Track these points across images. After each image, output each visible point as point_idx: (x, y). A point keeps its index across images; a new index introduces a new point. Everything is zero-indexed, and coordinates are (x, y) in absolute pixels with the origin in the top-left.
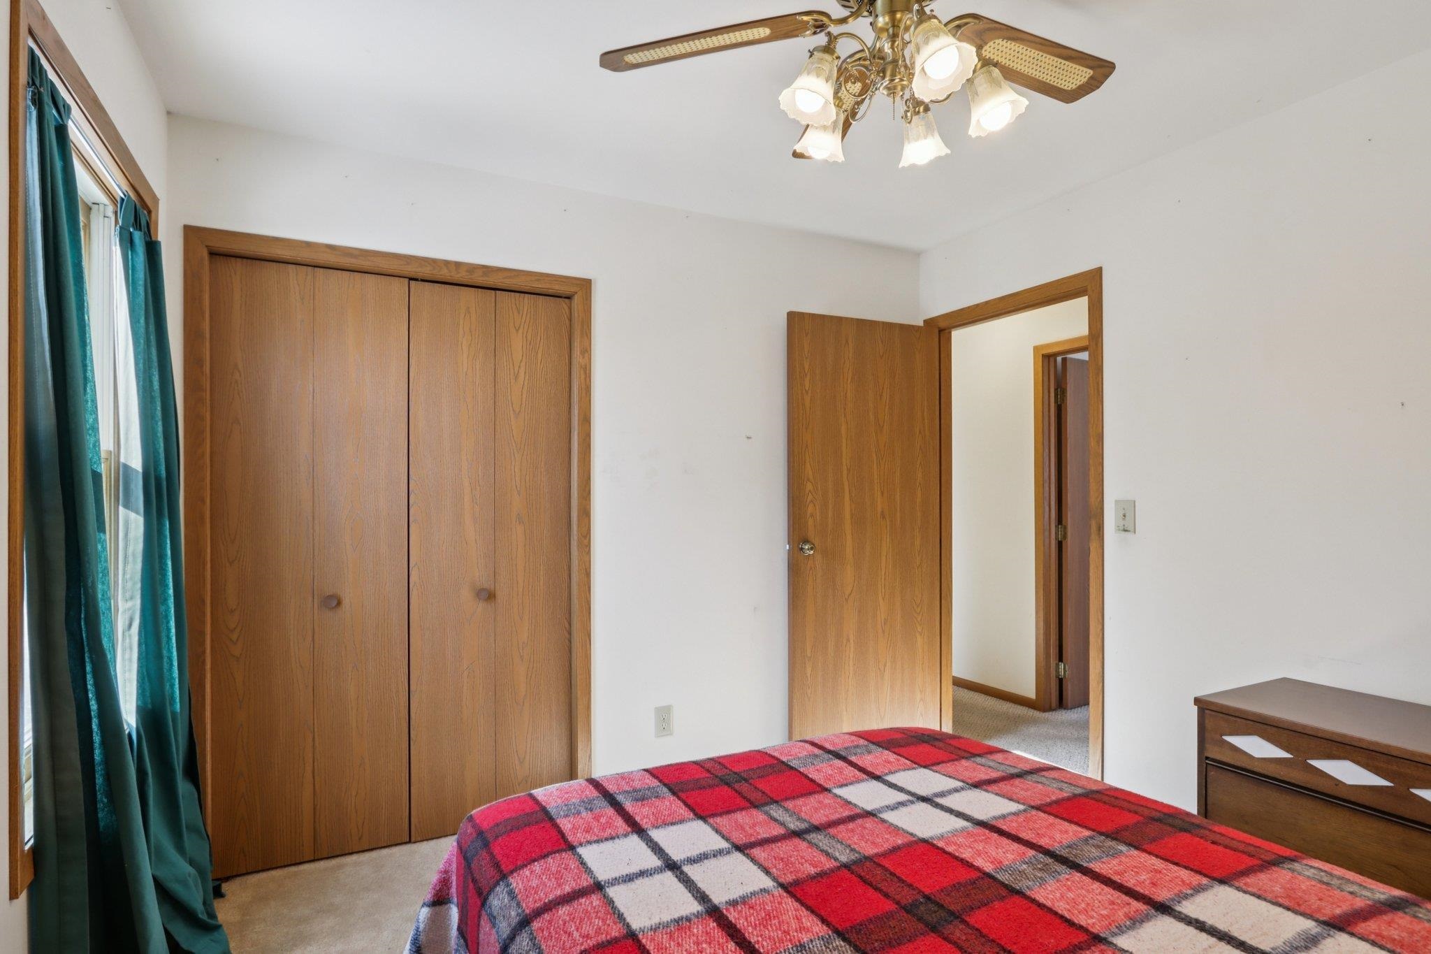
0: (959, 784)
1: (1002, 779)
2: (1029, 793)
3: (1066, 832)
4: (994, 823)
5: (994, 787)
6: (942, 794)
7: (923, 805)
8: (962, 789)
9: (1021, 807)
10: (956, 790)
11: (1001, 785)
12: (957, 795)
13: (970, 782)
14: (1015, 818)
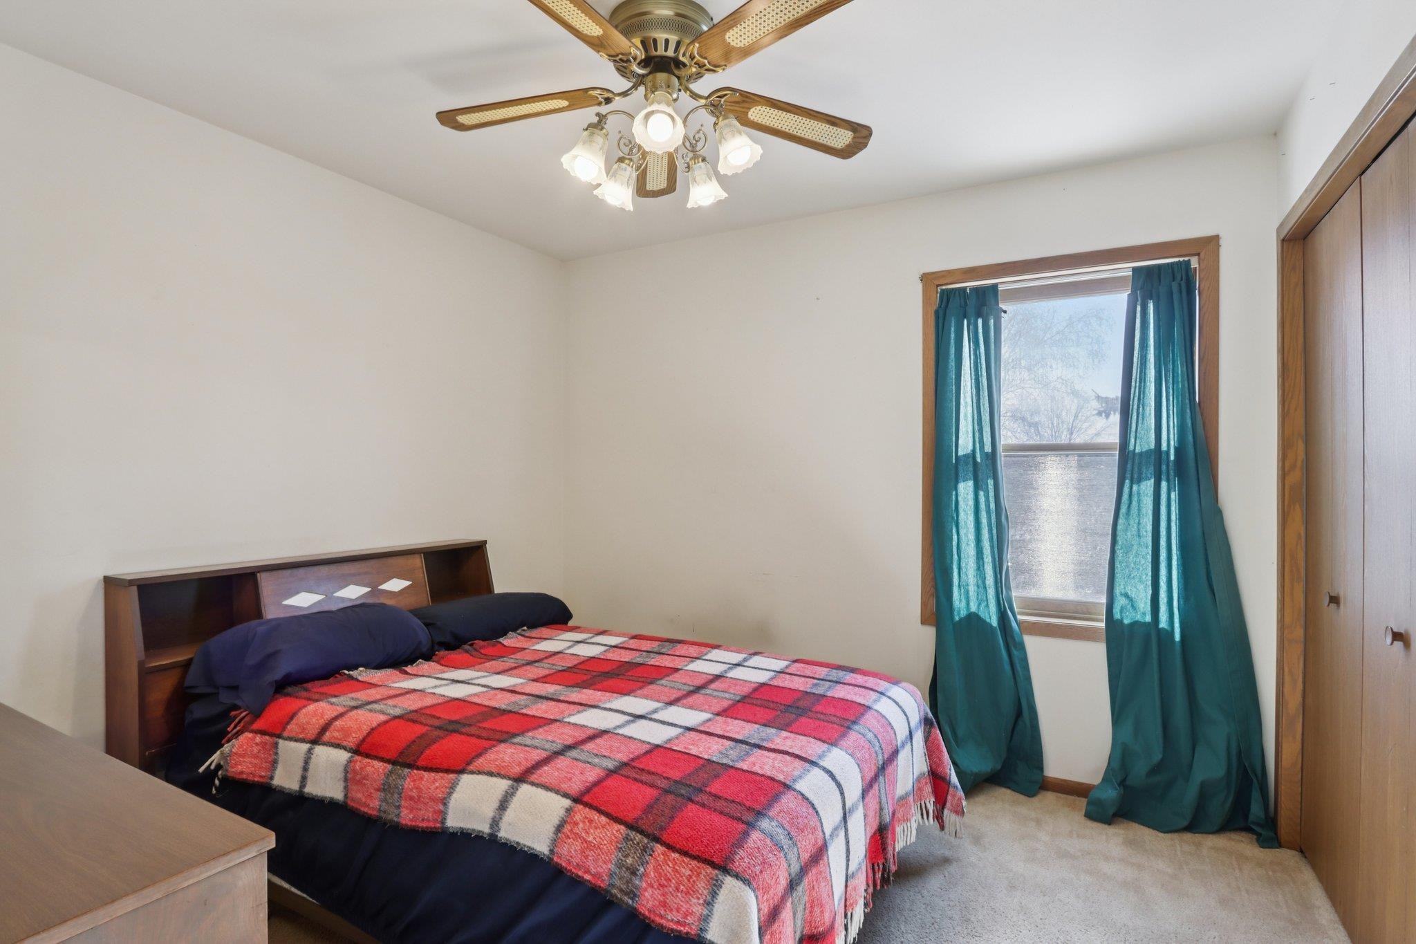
0: (620, 731)
1: (583, 742)
2: (560, 731)
3: (537, 710)
4: (585, 708)
5: (589, 733)
6: (628, 722)
7: (639, 713)
8: (615, 728)
9: (566, 720)
10: (619, 727)
11: (584, 736)
12: (618, 724)
13: (610, 735)
14: (571, 713)
